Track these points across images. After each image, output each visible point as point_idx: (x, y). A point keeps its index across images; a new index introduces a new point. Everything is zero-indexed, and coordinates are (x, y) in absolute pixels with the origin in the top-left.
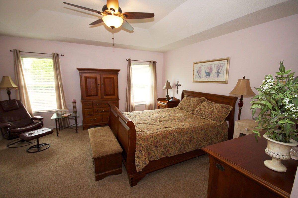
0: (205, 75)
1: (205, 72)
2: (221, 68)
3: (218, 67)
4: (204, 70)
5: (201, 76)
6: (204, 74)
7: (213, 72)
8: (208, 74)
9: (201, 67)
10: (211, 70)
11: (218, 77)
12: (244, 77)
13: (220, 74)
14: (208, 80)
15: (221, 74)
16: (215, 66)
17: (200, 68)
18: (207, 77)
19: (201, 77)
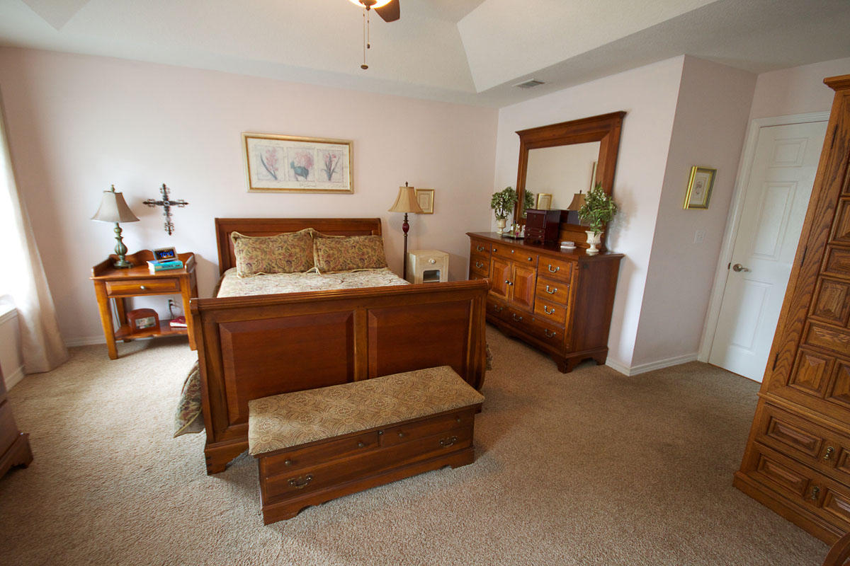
0: (292, 172)
1: (293, 166)
2: (336, 160)
3: (327, 157)
4: (286, 161)
5: (280, 174)
6: (287, 170)
7: (316, 167)
8: (304, 172)
9: (274, 151)
10: (310, 161)
11: (330, 179)
12: (407, 183)
13: (334, 174)
14: (302, 187)
15: (337, 173)
16: (321, 154)
17: (273, 153)
18: (300, 178)
19: (279, 177)
